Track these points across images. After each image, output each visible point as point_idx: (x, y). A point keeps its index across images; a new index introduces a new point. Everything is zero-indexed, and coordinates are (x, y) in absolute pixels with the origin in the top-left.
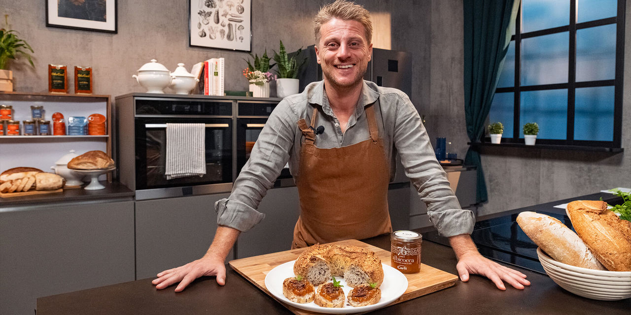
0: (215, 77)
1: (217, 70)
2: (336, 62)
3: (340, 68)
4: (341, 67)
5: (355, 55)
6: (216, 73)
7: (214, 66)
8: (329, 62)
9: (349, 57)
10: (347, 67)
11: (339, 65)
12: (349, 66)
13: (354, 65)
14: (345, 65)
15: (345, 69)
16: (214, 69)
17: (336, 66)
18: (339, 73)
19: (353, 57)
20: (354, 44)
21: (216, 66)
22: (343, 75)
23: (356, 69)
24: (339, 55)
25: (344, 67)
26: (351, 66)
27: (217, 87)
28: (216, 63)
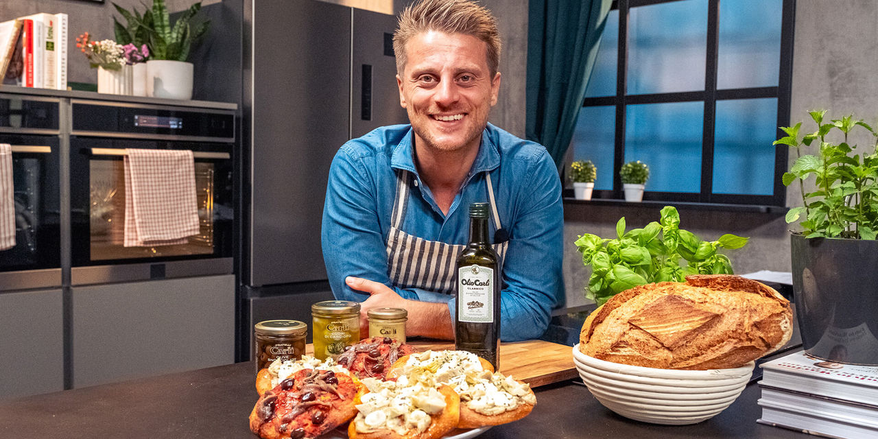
0: (47, 52)
1: (52, 38)
2: (433, 109)
3: (439, 120)
4: (441, 118)
5: (467, 99)
6: (50, 45)
7: (46, 30)
8: (421, 108)
9: (456, 102)
10: (451, 118)
11: (438, 115)
12: (456, 117)
13: (465, 114)
14: (448, 116)
15: (448, 121)
16: (47, 35)
17: (432, 117)
18: (438, 129)
19: (464, 101)
20: (465, 78)
21: (51, 31)
22: (445, 132)
23: (468, 123)
24: (437, 98)
25: (446, 118)
26: (459, 117)
27: (51, 72)
28: (51, 23)
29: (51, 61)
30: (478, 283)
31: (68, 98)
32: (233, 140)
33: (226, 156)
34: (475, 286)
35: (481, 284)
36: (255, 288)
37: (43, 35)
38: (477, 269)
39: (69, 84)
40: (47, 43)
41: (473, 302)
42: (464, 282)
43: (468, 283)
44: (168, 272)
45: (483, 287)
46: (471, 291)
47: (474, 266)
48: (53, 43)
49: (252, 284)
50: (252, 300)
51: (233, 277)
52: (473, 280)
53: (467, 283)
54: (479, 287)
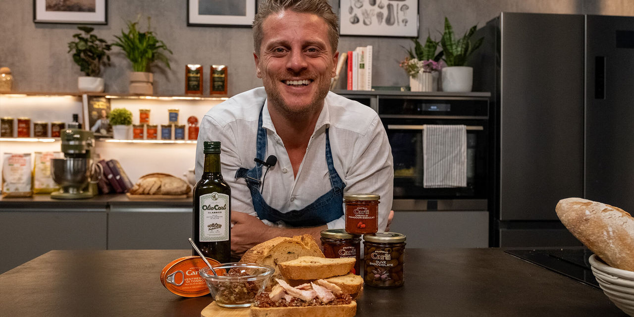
0: (360, 70)
1: (363, 61)
5: (314, 66)
6: (362, 66)
7: (360, 57)
8: (274, 74)
9: (304, 69)
10: (300, 82)
11: (290, 80)
12: (304, 82)
13: (311, 80)
14: (297, 81)
16: (360, 60)
17: (284, 81)
19: (311, 68)
20: (312, 50)
21: (363, 57)
23: (314, 88)
26: (307, 82)
27: (363, 82)
28: (363, 52)
29: (363, 75)
30: (217, 208)
31: (375, 96)
32: (486, 118)
33: (481, 128)
34: (214, 210)
35: (220, 208)
36: (503, 221)
37: (358, 60)
38: (217, 196)
39: (373, 87)
40: (360, 64)
41: (213, 224)
42: (205, 208)
43: (209, 208)
44: (439, 207)
45: (221, 210)
46: (211, 215)
47: (214, 193)
48: (363, 64)
49: (501, 219)
50: (501, 230)
51: (487, 213)
52: (212, 206)
53: (207, 208)
54: (218, 211)
